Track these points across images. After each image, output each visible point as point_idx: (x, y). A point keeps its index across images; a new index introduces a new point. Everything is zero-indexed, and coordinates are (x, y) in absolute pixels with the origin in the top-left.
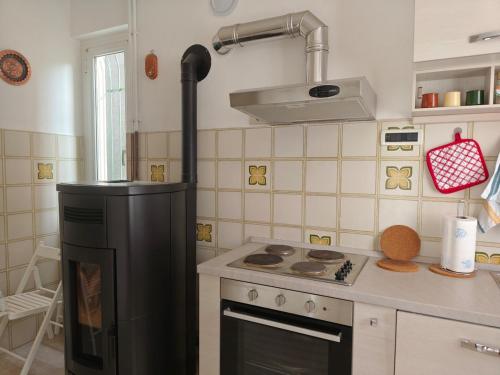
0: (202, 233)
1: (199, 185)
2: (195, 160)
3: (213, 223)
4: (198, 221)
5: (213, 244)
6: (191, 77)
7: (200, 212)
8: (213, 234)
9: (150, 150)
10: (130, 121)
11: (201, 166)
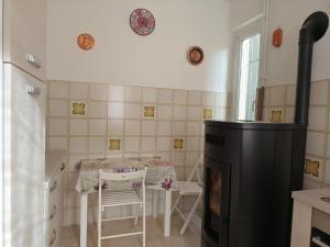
0: (309, 167)
1: (309, 127)
2: (307, 106)
3: (321, 161)
4: (307, 157)
5: (320, 178)
6: (308, 39)
7: (309, 150)
8: (320, 170)
9: (272, 99)
10: (260, 80)
11: (312, 111)
